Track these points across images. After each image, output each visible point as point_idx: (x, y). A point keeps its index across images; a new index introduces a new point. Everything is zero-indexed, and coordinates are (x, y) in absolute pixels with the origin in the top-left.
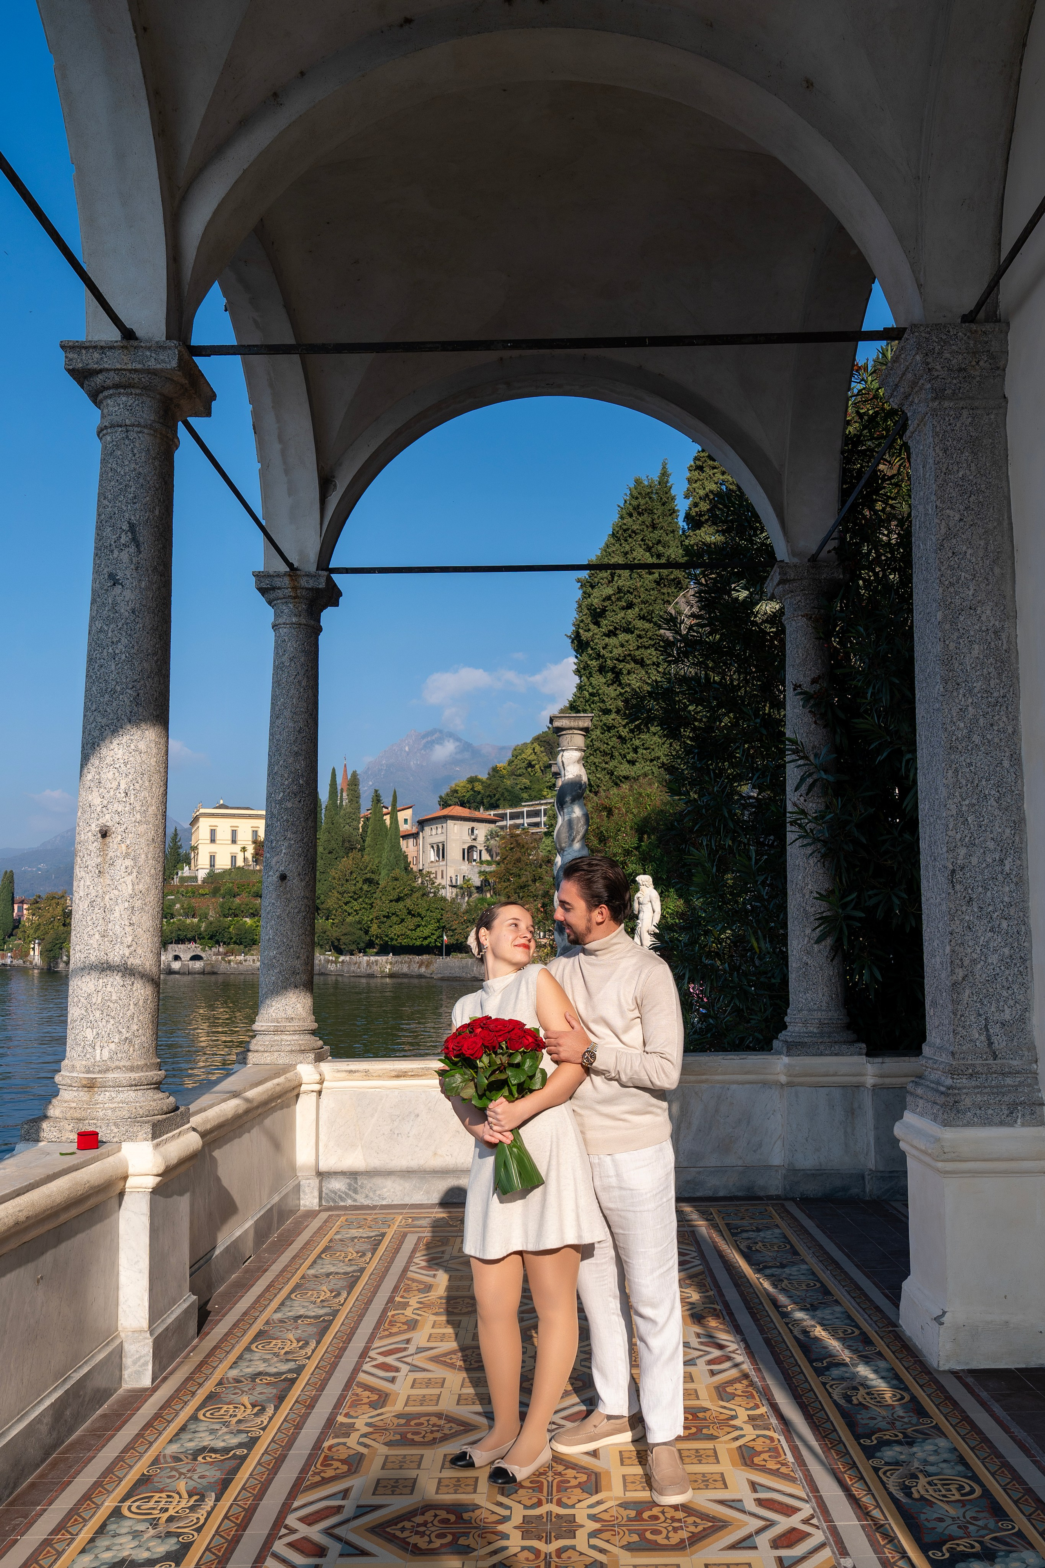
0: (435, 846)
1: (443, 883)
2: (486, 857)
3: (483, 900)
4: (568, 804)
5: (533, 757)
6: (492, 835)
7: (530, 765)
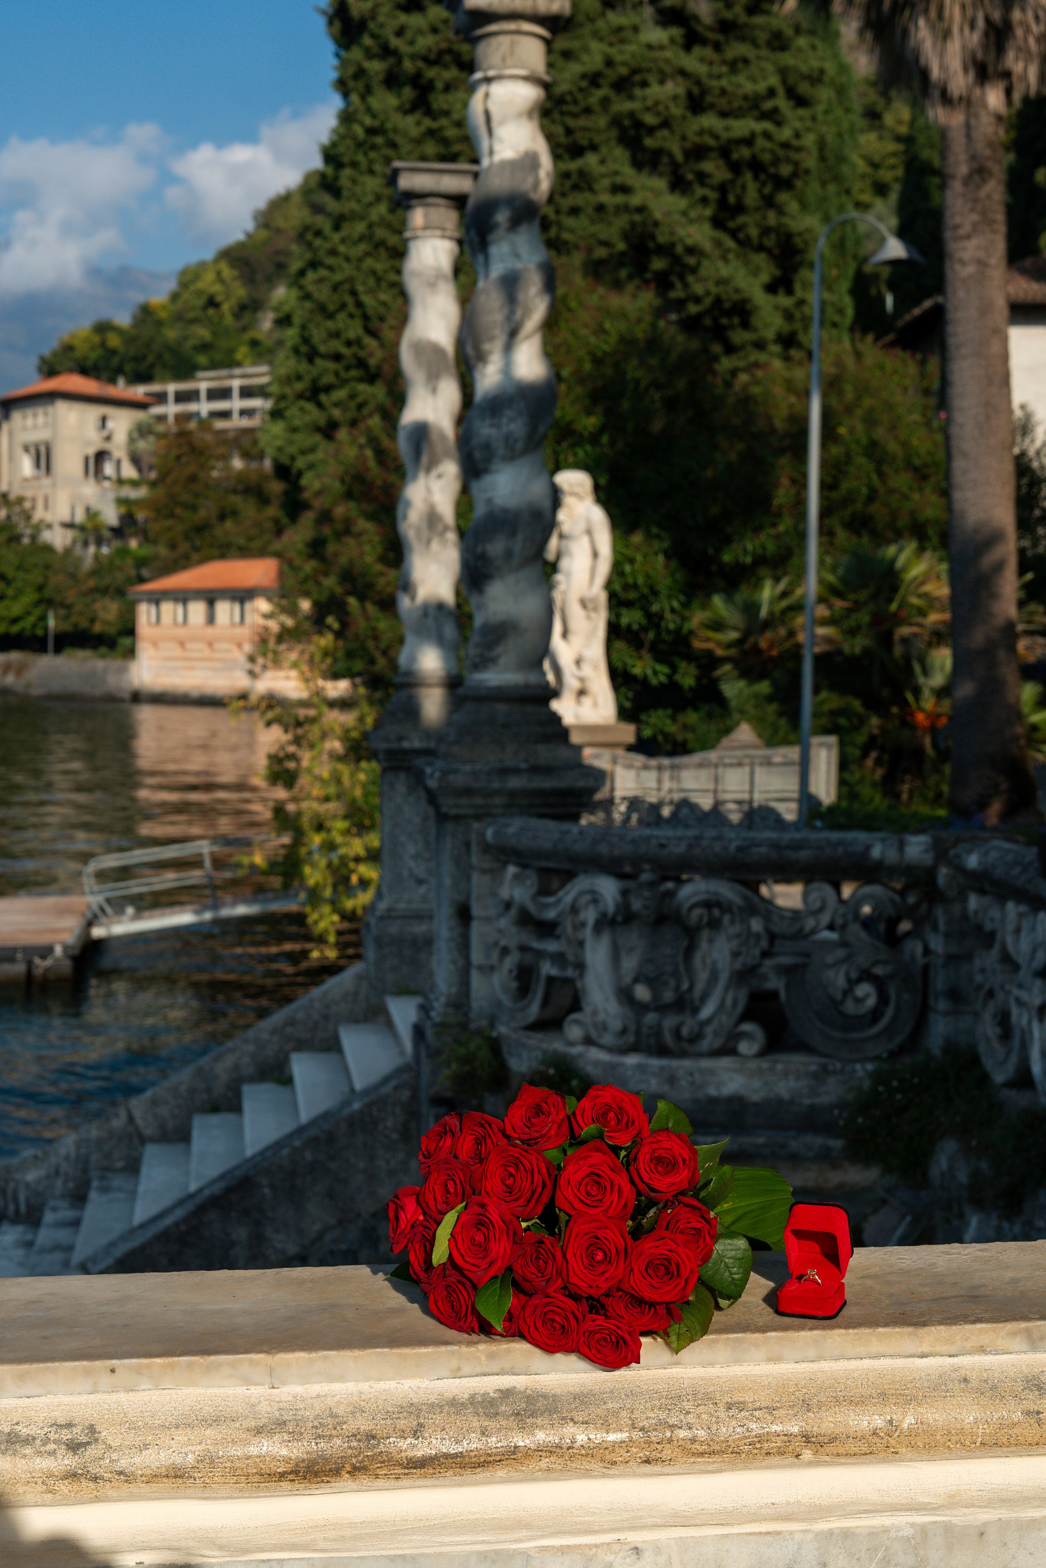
0: (33, 450)
1: (49, 517)
2: (129, 471)
3: (124, 552)
4: (500, 232)
5: (217, 288)
6: (142, 431)
7: (212, 303)
